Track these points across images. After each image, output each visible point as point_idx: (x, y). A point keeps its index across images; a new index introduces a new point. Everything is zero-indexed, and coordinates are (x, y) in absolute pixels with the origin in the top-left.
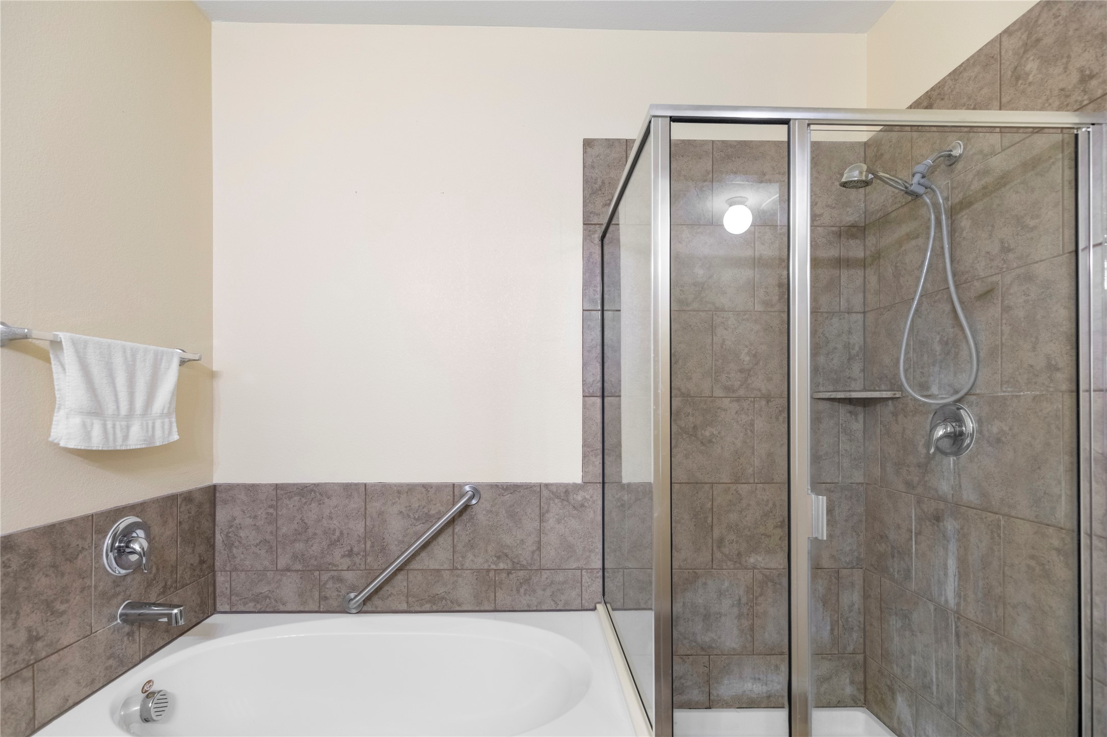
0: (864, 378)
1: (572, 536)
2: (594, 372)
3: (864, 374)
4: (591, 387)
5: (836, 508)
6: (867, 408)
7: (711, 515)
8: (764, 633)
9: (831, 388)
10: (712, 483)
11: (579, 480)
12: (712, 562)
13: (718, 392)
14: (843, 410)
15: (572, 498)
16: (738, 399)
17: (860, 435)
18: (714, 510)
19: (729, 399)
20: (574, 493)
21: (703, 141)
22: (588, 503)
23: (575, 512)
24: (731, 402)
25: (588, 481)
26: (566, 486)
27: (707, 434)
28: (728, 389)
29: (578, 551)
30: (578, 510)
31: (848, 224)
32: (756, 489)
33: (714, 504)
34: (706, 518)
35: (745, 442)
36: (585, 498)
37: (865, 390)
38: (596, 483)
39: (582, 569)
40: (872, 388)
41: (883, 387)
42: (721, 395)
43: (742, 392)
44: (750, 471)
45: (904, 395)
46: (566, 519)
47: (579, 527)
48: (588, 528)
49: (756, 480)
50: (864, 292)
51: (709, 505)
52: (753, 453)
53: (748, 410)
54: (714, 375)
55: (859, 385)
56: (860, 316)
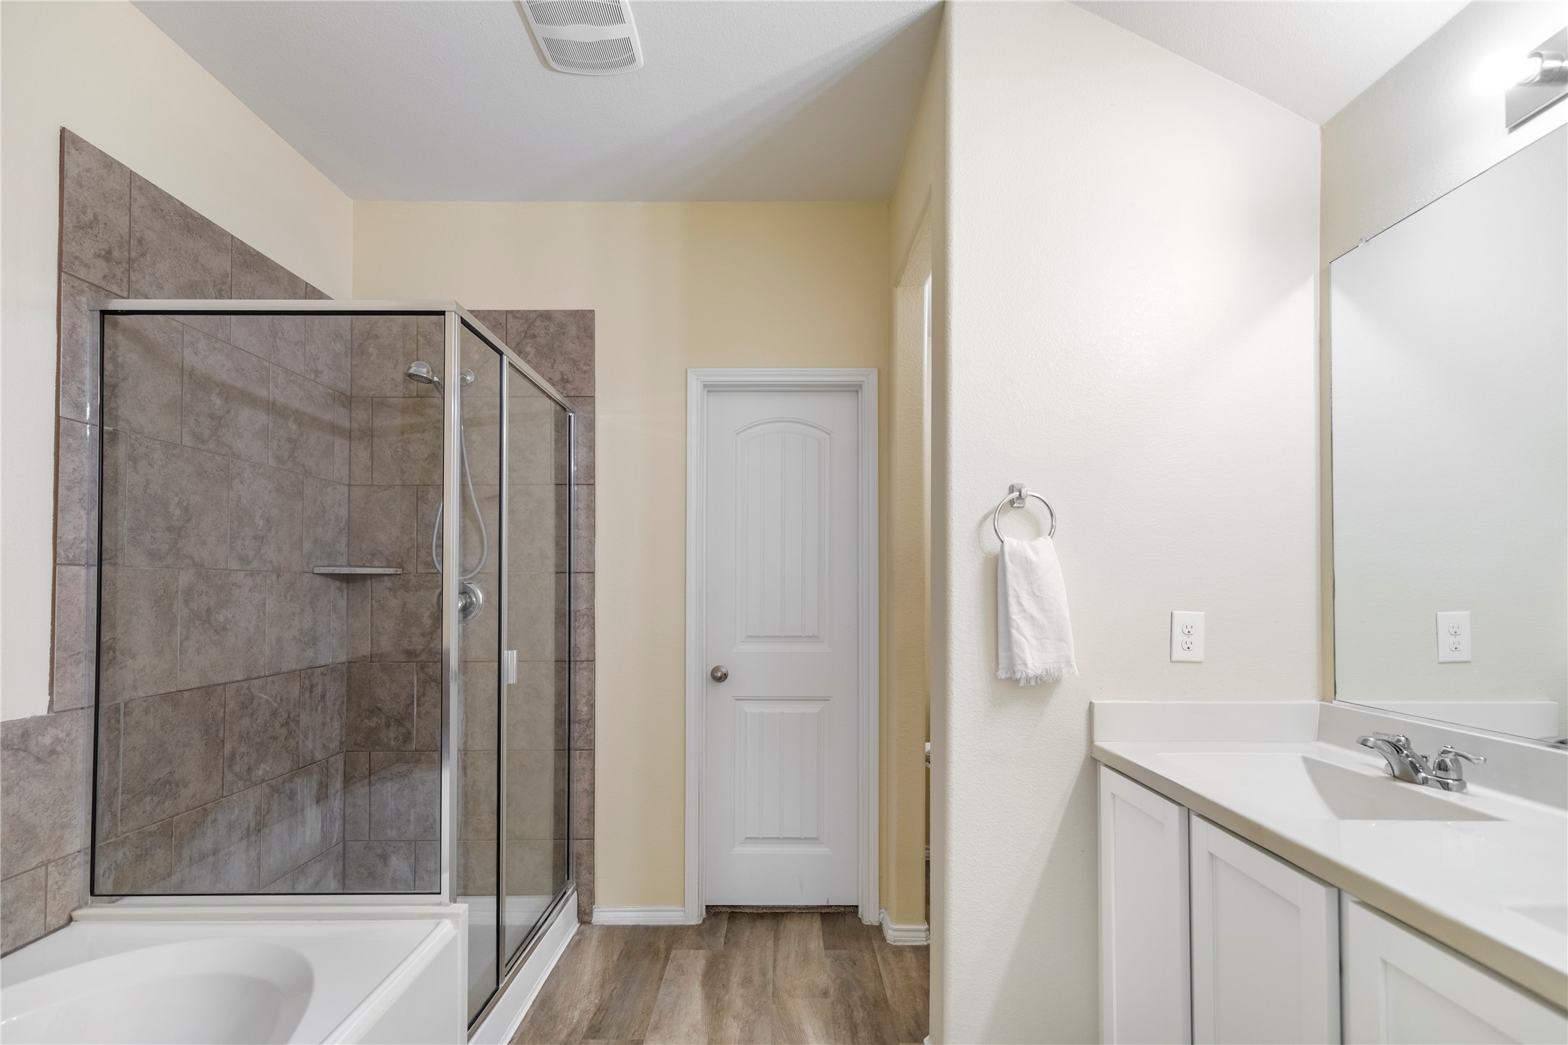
0: (348, 553)
1: (32, 811)
2: (77, 524)
3: (349, 549)
4: (71, 548)
5: (328, 693)
6: (351, 584)
7: (222, 726)
8: (270, 858)
9: (326, 562)
10: (225, 684)
11: (42, 710)
12: (223, 789)
13: (234, 565)
14: (334, 585)
15: (34, 744)
16: (252, 574)
17: (344, 611)
18: (226, 718)
19: (243, 573)
20: (39, 734)
21: (223, 230)
22: (62, 746)
23: (40, 767)
24: (246, 576)
25: (63, 709)
26: (23, 723)
27: (221, 619)
28: (242, 559)
29: (42, 834)
30: (45, 762)
31: (340, 390)
32: (267, 683)
33: (226, 711)
34: (218, 731)
35: (257, 626)
36: (57, 739)
37: (349, 565)
38: (77, 709)
39: (46, 865)
40: (360, 564)
41: (376, 563)
42: (236, 568)
43: (255, 565)
44: (261, 662)
45: (405, 572)
46: (21, 783)
47: (45, 791)
48: (61, 789)
49: (267, 673)
50: (350, 464)
51: (221, 714)
52: (264, 640)
53: (261, 586)
54: (228, 540)
55: (343, 560)
56: (345, 489)
